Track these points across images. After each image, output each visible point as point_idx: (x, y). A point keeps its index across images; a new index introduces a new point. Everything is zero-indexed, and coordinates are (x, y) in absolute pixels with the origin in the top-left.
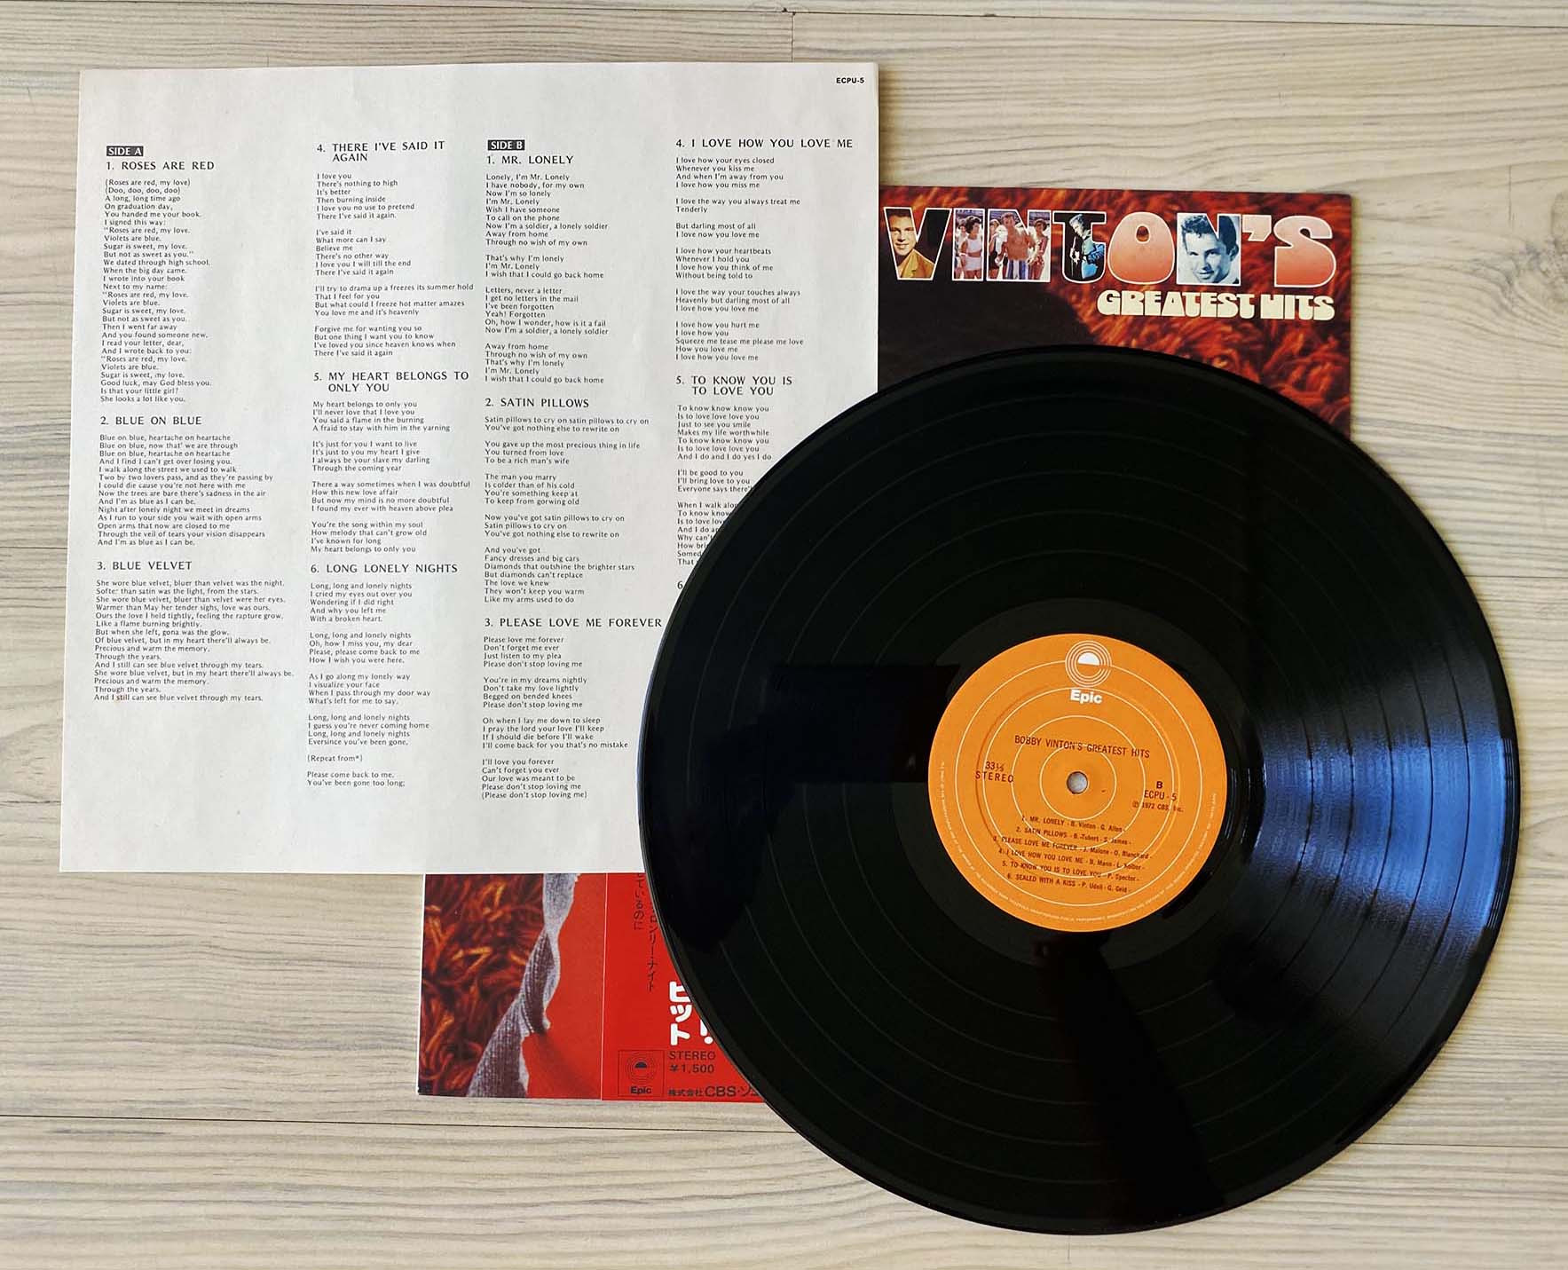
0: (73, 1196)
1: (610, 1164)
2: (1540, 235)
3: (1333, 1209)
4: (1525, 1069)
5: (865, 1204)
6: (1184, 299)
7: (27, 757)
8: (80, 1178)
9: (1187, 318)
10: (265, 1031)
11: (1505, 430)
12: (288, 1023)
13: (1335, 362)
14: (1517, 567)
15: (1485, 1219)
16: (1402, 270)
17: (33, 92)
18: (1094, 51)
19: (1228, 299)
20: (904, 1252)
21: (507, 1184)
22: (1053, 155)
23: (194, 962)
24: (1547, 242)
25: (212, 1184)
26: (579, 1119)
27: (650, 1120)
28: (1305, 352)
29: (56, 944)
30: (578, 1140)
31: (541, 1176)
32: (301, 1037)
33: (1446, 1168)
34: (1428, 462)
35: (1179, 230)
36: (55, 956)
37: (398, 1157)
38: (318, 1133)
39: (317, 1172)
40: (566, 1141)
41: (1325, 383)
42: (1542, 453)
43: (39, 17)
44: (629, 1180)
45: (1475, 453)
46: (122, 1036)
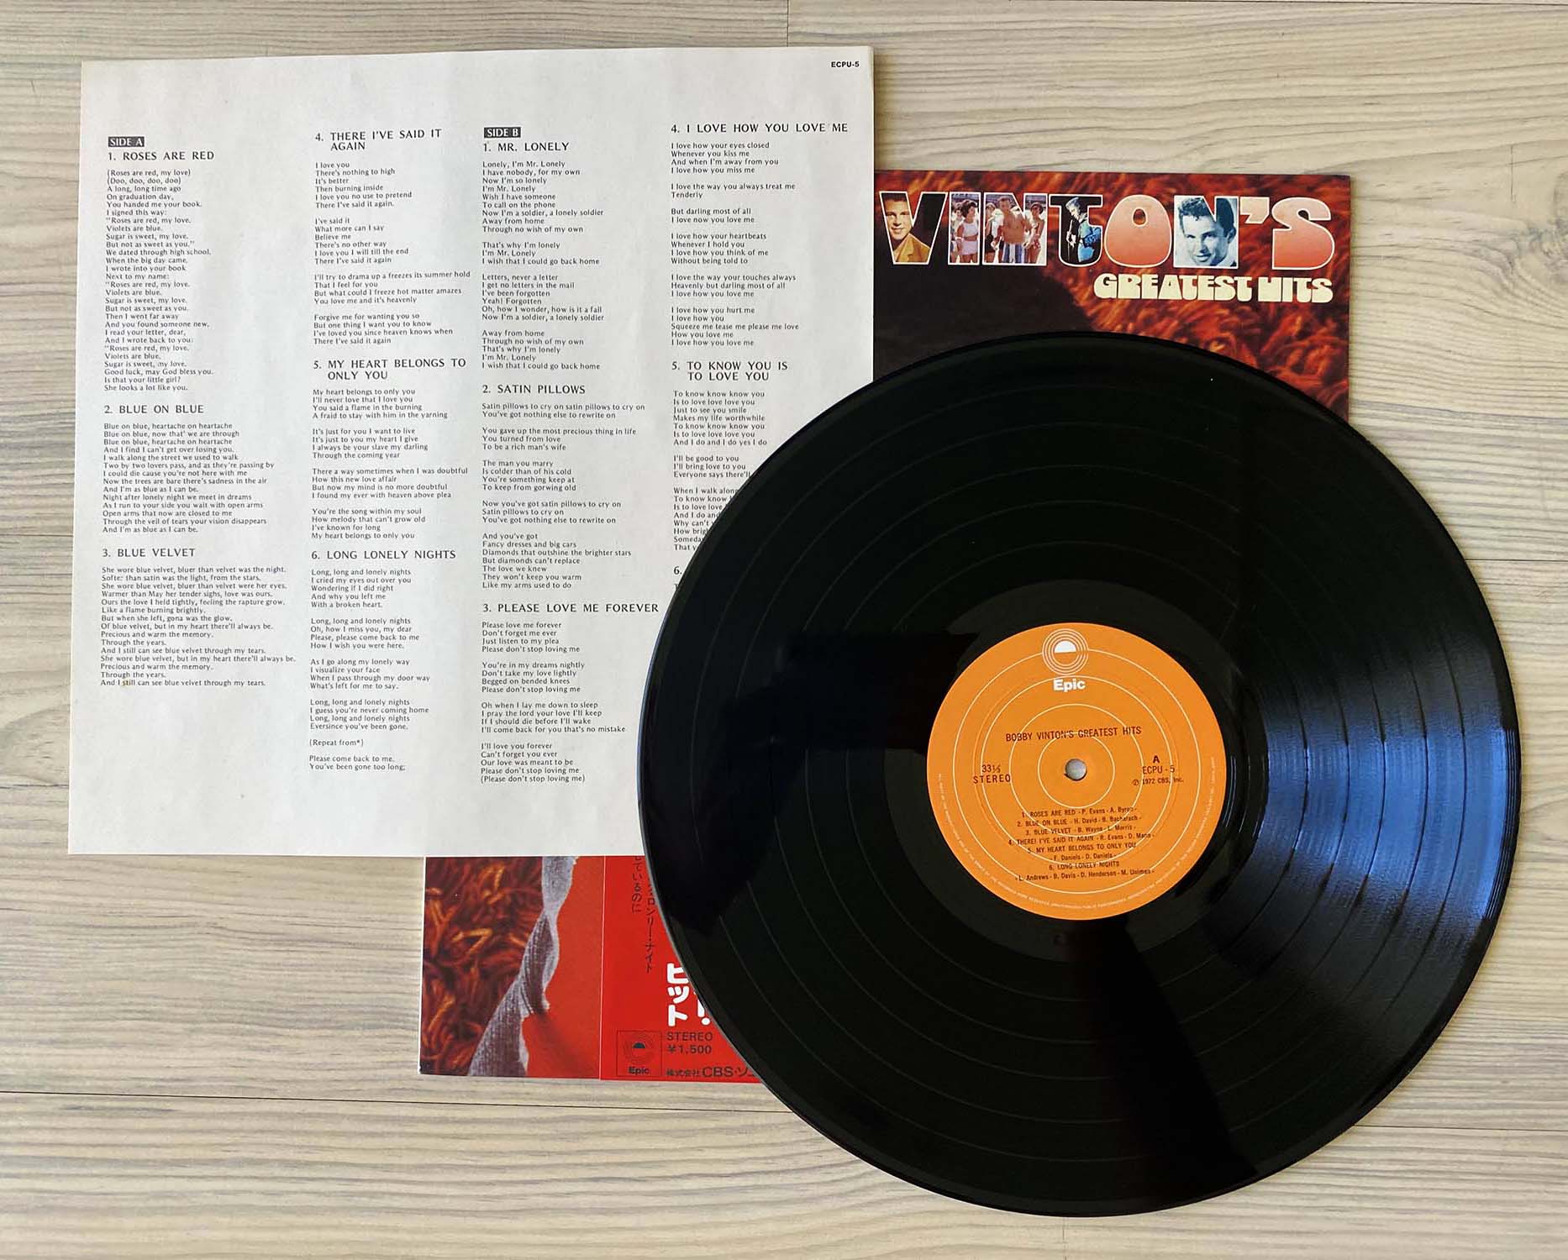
0: (84, 1171)
1: (609, 1143)
2: (1542, 216)
3: (1328, 1191)
4: (1522, 1053)
5: (861, 1183)
6: (1181, 282)
7: (36, 741)
8: (91, 1153)
9: (1184, 301)
10: (270, 1010)
11: (1509, 412)
12: (293, 1003)
13: (1334, 345)
14: (1518, 550)
15: (1480, 1202)
16: (1403, 252)
17: (37, 83)
18: (1091, 34)
19: (1225, 281)
20: (898, 1231)
21: (506, 1161)
22: (1049, 138)
23: (198, 942)
24: (1549, 222)
25: (221, 1160)
26: (579, 1098)
27: (649, 1100)
28: (1303, 334)
29: (67, 925)
30: (577, 1119)
31: (541, 1153)
32: (306, 1017)
33: (1440, 1151)
34: (1429, 446)
35: (1176, 213)
36: (64, 936)
37: (401, 1135)
38: (323, 1111)
39: (322, 1148)
40: (566, 1119)
41: (1323, 366)
42: (1543, 436)
43: (40, 9)
44: (627, 1158)
45: (1474, 435)
46: (129, 1015)
